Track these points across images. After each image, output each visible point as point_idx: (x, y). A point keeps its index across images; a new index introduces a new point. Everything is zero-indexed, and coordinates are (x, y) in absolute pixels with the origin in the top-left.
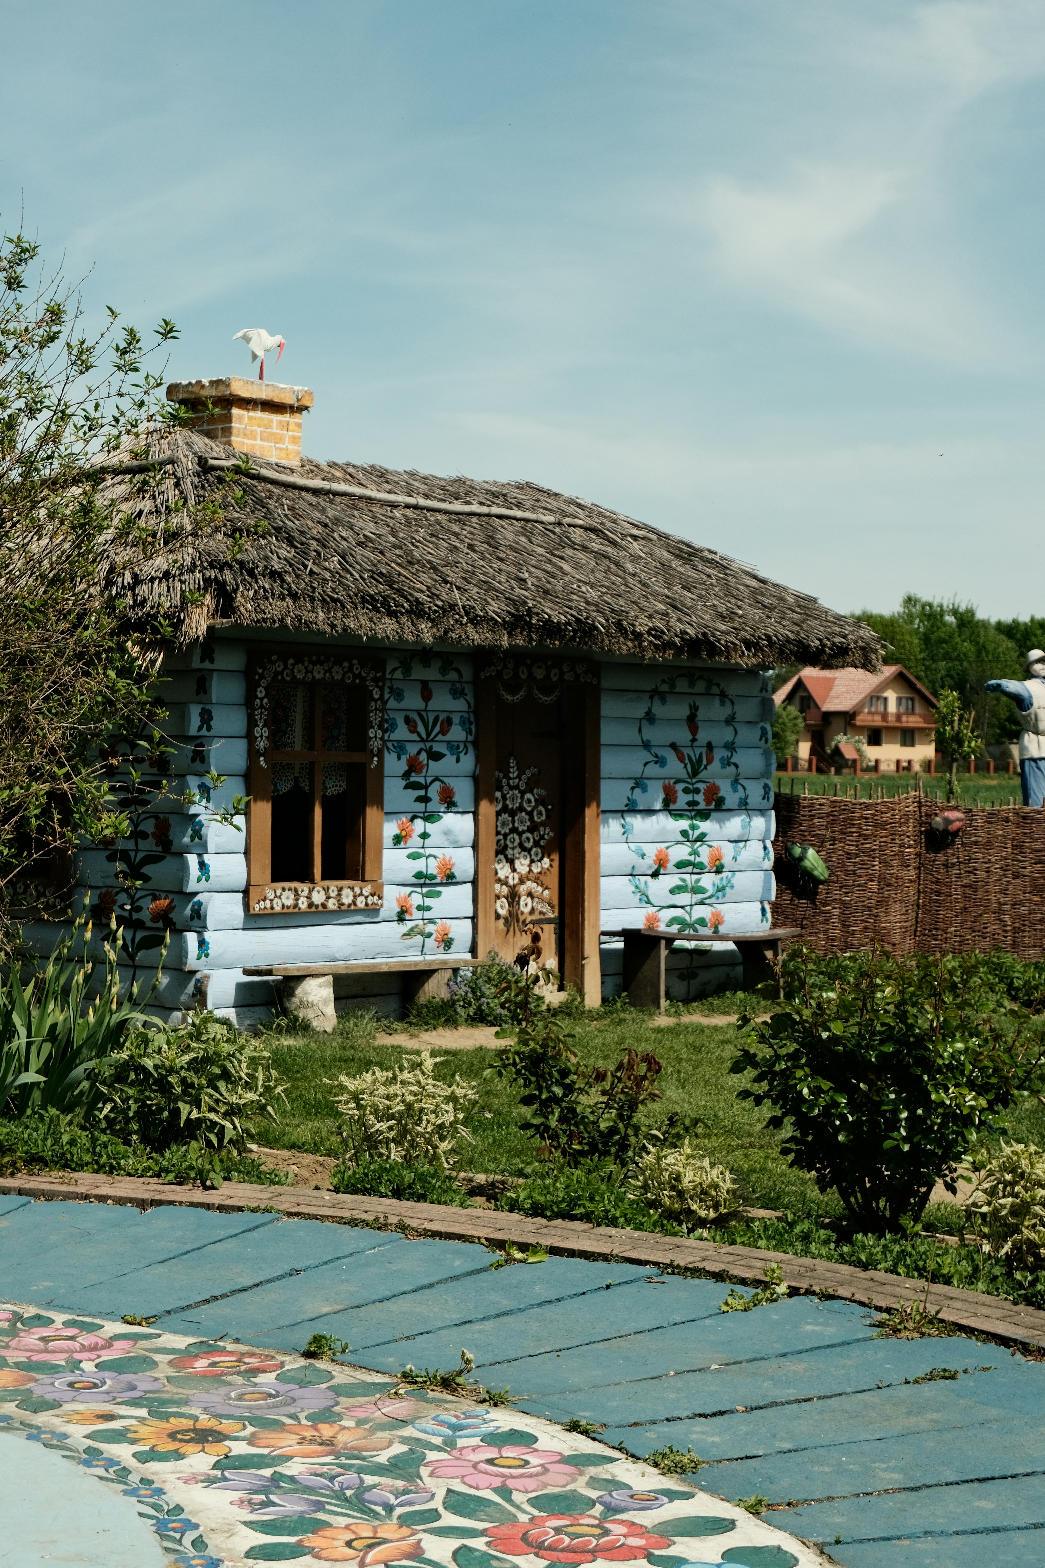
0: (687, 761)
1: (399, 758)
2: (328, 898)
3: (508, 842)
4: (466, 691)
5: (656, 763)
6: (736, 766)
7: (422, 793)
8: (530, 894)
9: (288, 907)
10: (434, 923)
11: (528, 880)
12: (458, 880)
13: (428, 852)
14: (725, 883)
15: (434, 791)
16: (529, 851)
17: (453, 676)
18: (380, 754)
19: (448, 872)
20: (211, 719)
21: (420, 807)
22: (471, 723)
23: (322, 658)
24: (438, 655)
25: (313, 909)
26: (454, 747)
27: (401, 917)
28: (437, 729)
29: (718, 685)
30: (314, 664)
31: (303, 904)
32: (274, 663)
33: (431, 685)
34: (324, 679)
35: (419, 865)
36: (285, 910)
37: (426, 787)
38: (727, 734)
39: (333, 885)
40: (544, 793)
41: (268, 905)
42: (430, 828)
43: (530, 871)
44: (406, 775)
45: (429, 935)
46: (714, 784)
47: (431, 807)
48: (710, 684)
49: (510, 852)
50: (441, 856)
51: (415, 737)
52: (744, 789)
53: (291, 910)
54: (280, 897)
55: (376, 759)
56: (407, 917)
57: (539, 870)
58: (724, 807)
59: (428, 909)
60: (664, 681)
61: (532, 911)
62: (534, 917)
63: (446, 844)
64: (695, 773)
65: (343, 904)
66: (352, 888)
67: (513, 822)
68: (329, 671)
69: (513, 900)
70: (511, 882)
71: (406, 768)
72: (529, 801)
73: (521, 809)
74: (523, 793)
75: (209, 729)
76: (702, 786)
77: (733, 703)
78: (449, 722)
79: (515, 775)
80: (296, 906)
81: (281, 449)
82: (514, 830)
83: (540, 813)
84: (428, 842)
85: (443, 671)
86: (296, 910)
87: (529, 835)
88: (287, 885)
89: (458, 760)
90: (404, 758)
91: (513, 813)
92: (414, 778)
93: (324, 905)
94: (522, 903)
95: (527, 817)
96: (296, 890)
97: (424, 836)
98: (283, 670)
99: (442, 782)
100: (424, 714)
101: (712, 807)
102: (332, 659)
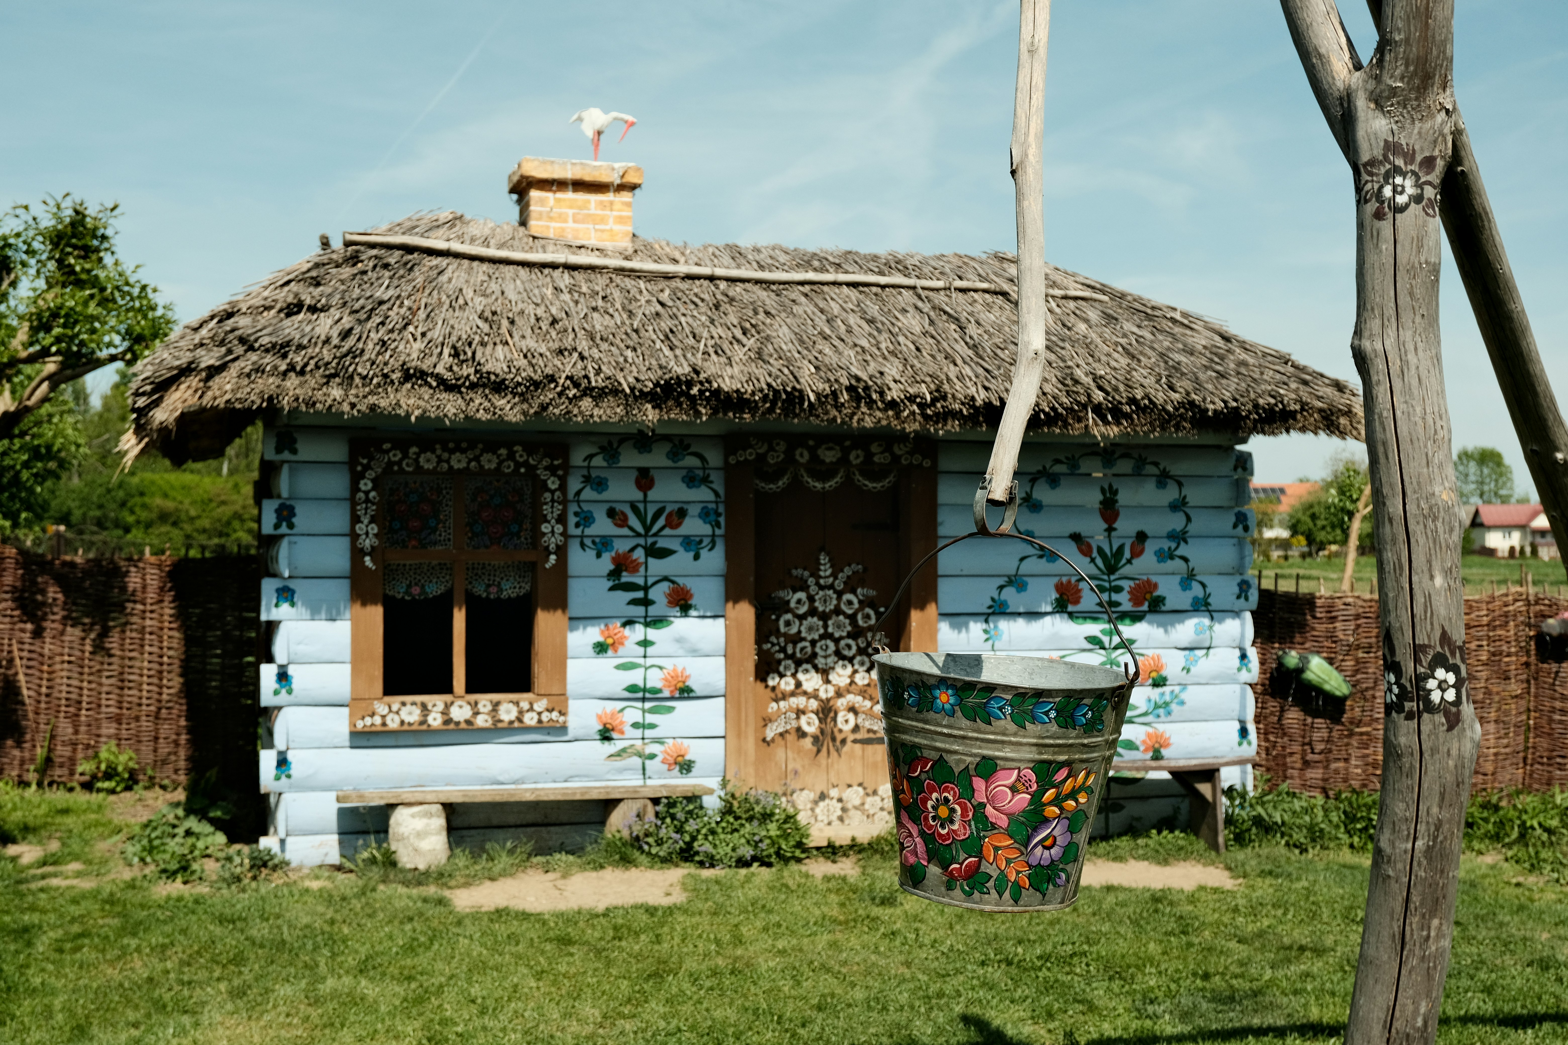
0: (1095, 554)
1: (599, 555)
2: (476, 713)
3: (818, 650)
4: (712, 478)
5: (1041, 557)
6: (1186, 560)
7: (640, 594)
8: (852, 709)
9: (410, 724)
10: (662, 743)
11: (849, 692)
12: (699, 694)
13: (649, 662)
14: (1167, 698)
15: (658, 593)
16: (851, 660)
17: (691, 461)
18: (562, 551)
19: (680, 685)
20: (294, 515)
21: (640, 610)
22: (719, 515)
23: (464, 445)
24: (666, 438)
25: (452, 726)
26: (692, 544)
27: (606, 735)
28: (661, 522)
29: (1156, 464)
30: (452, 452)
31: (435, 720)
32: (387, 452)
33: (652, 472)
34: (467, 468)
35: (635, 677)
36: (406, 727)
37: (646, 589)
38: (1176, 522)
39: (485, 700)
40: (872, 593)
41: (378, 720)
42: (652, 634)
43: (852, 682)
44: (614, 574)
45: (652, 756)
46: (1148, 581)
47: (653, 611)
48: (1141, 463)
49: (820, 662)
50: (670, 667)
51: (625, 531)
52: (1204, 586)
53: (415, 727)
54: (397, 713)
55: (553, 558)
56: (615, 735)
57: (866, 682)
58: (1163, 608)
59: (652, 726)
60: (1058, 461)
61: (856, 729)
62: (858, 736)
63: (681, 652)
64: (1111, 569)
65: (501, 721)
66: (517, 704)
67: (826, 626)
68: (477, 459)
69: (826, 716)
70: (823, 695)
71: (612, 567)
72: (850, 603)
73: (838, 611)
74: (840, 594)
75: (291, 526)
76: (1126, 584)
77: (1180, 485)
78: (682, 513)
79: (828, 573)
80: (423, 722)
81: (603, 231)
82: (826, 636)
83: (868, 617)
84: (650, 650)
85: (674, 455)
86: (424, 727)
87: (850, 642)
88: (409, 699)
89: (697, 557)
90: (607, 557)
91: (824, 617)
92: (626, 578)
93: (468, 722)
94: (840, 719)
95: (847, 621)
96: (424, 706)
97: (645, 643)
98: (401, 460)
99: (673, 582)
100: (641, 506)
101: (1145, 607)
102: (480, 446)
